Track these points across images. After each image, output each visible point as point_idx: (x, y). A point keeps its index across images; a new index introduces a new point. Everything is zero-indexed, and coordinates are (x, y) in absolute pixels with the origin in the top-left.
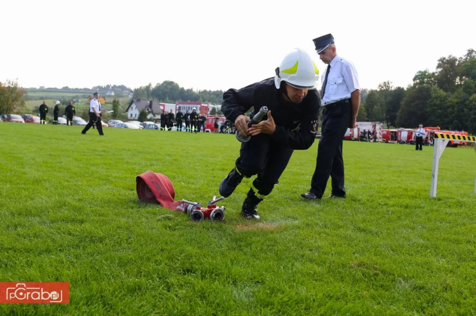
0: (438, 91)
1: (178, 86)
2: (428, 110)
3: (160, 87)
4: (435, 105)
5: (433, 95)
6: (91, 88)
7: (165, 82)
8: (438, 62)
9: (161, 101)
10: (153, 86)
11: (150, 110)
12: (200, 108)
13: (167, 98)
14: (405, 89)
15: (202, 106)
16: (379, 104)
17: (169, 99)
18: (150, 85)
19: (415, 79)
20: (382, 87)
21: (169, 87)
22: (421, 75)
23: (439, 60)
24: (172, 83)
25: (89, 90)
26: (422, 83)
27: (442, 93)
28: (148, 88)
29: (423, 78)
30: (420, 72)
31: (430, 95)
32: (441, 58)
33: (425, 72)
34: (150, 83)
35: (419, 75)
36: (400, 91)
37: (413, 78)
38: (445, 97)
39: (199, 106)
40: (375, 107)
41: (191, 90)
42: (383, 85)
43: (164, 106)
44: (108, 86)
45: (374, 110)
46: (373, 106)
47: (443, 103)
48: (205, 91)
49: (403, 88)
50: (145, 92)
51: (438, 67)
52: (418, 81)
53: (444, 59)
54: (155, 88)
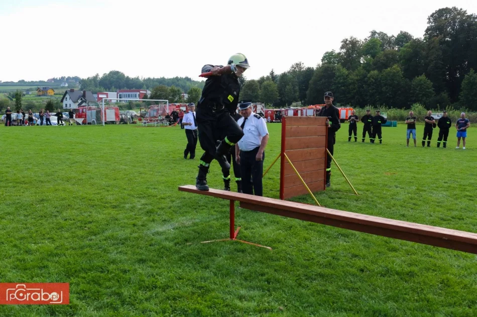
0: (341, 70)
1: (124, 75)
2: (333, 88)
3: (106, 77)
4: (339, 83)
5: (338, 74)
6: (46, 81)
7: (111, 72)
8: (342, 43)
9: (107, 90)
10: (101, 76)
11: (83, 99)
12: (139, 95)
13: (113, 87)
14: (315, 69)
15: (140, 93)
16: (290, 84)
17: (115, 87)
18: (97, 75)
19: (323, 60)
20: (295, 68)
21: (115, 76)
22: (329, 56)
23: (343, 42)
24: (118, 72)
25: (44, 82)
26: (329, 62)
27: (345, 71)
28: (95, 78)
29: (330, 59)
30: (327, 53)
31: (334, 73)
32: (344, 40)
33: (332, 53)
34: (97, 74)
35: (326, 56)
36: (310, 71)
37: (322, 58)
38: (347, 76)
39: (138, 93)
40: (287, 87)
41: (138, 79)
42: (295, 66)
43: (107, 94)
44: (63, 78)
45: (286, 90)
46: (285, 86)
47: (345, 80)
48: (149, 79)
49: (313, 68)
50: (93, 82)
51: (342, 48)
52: (326, 61)
53: (347, 40)
54: (102, 78)
